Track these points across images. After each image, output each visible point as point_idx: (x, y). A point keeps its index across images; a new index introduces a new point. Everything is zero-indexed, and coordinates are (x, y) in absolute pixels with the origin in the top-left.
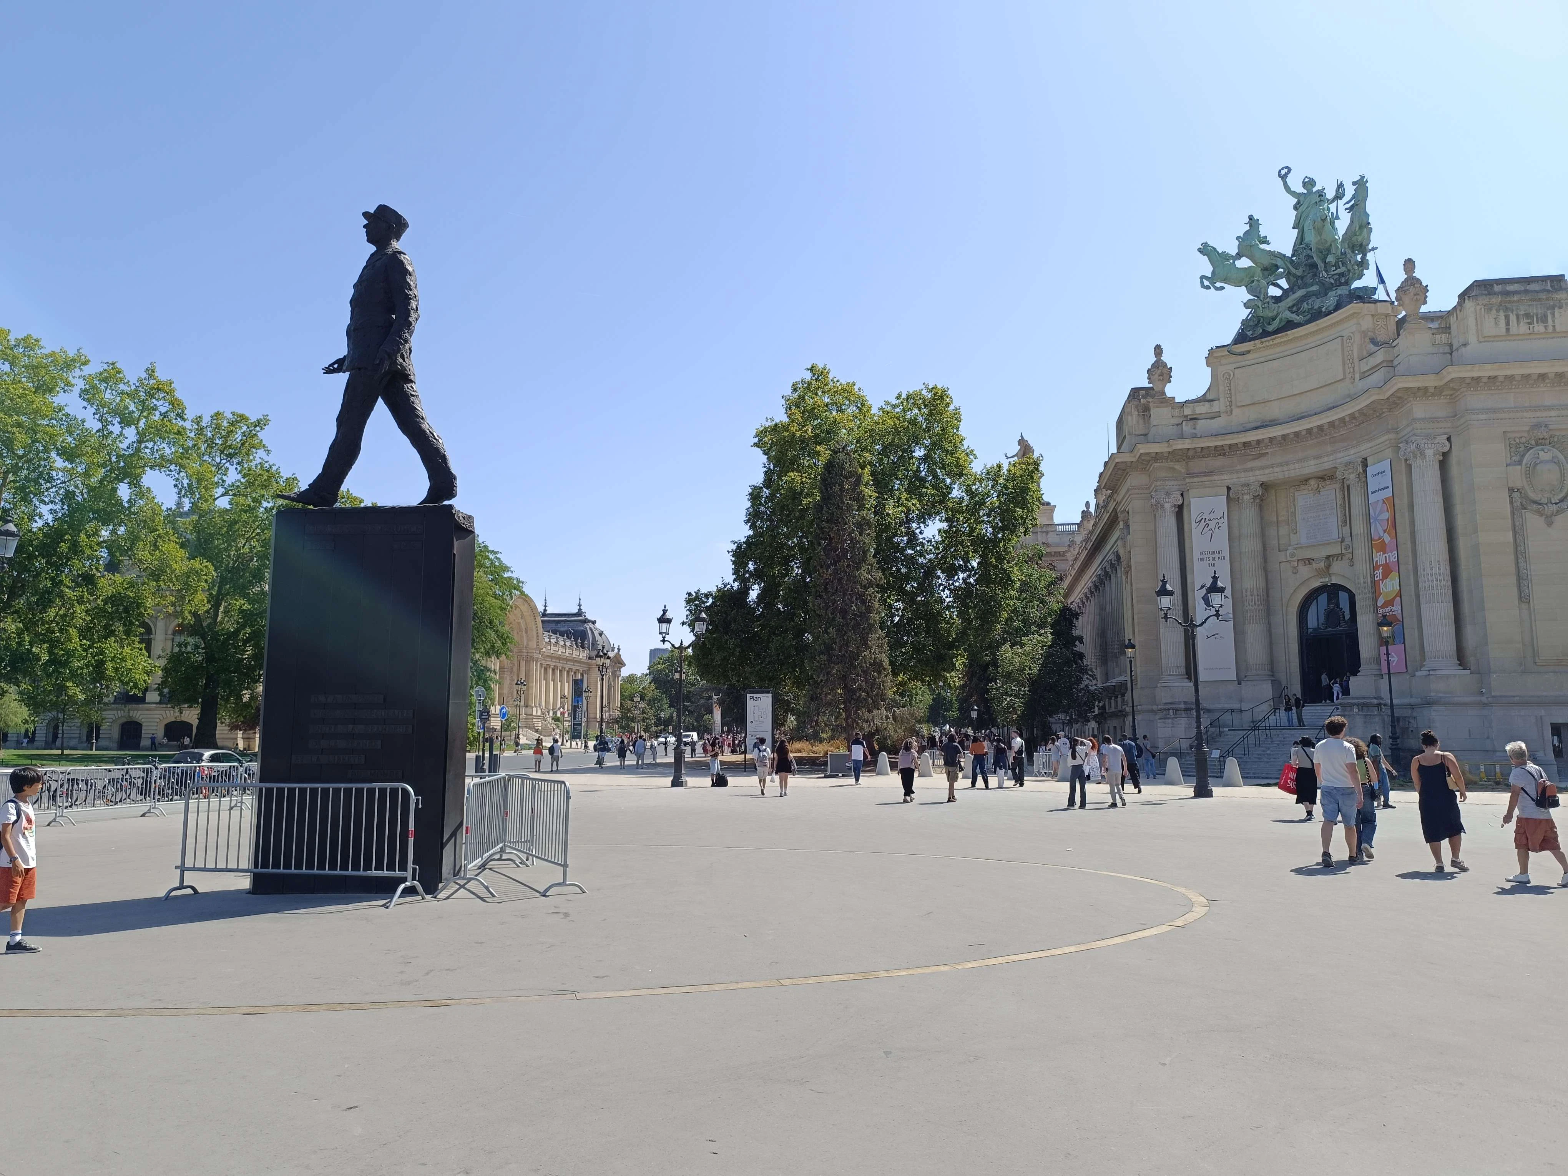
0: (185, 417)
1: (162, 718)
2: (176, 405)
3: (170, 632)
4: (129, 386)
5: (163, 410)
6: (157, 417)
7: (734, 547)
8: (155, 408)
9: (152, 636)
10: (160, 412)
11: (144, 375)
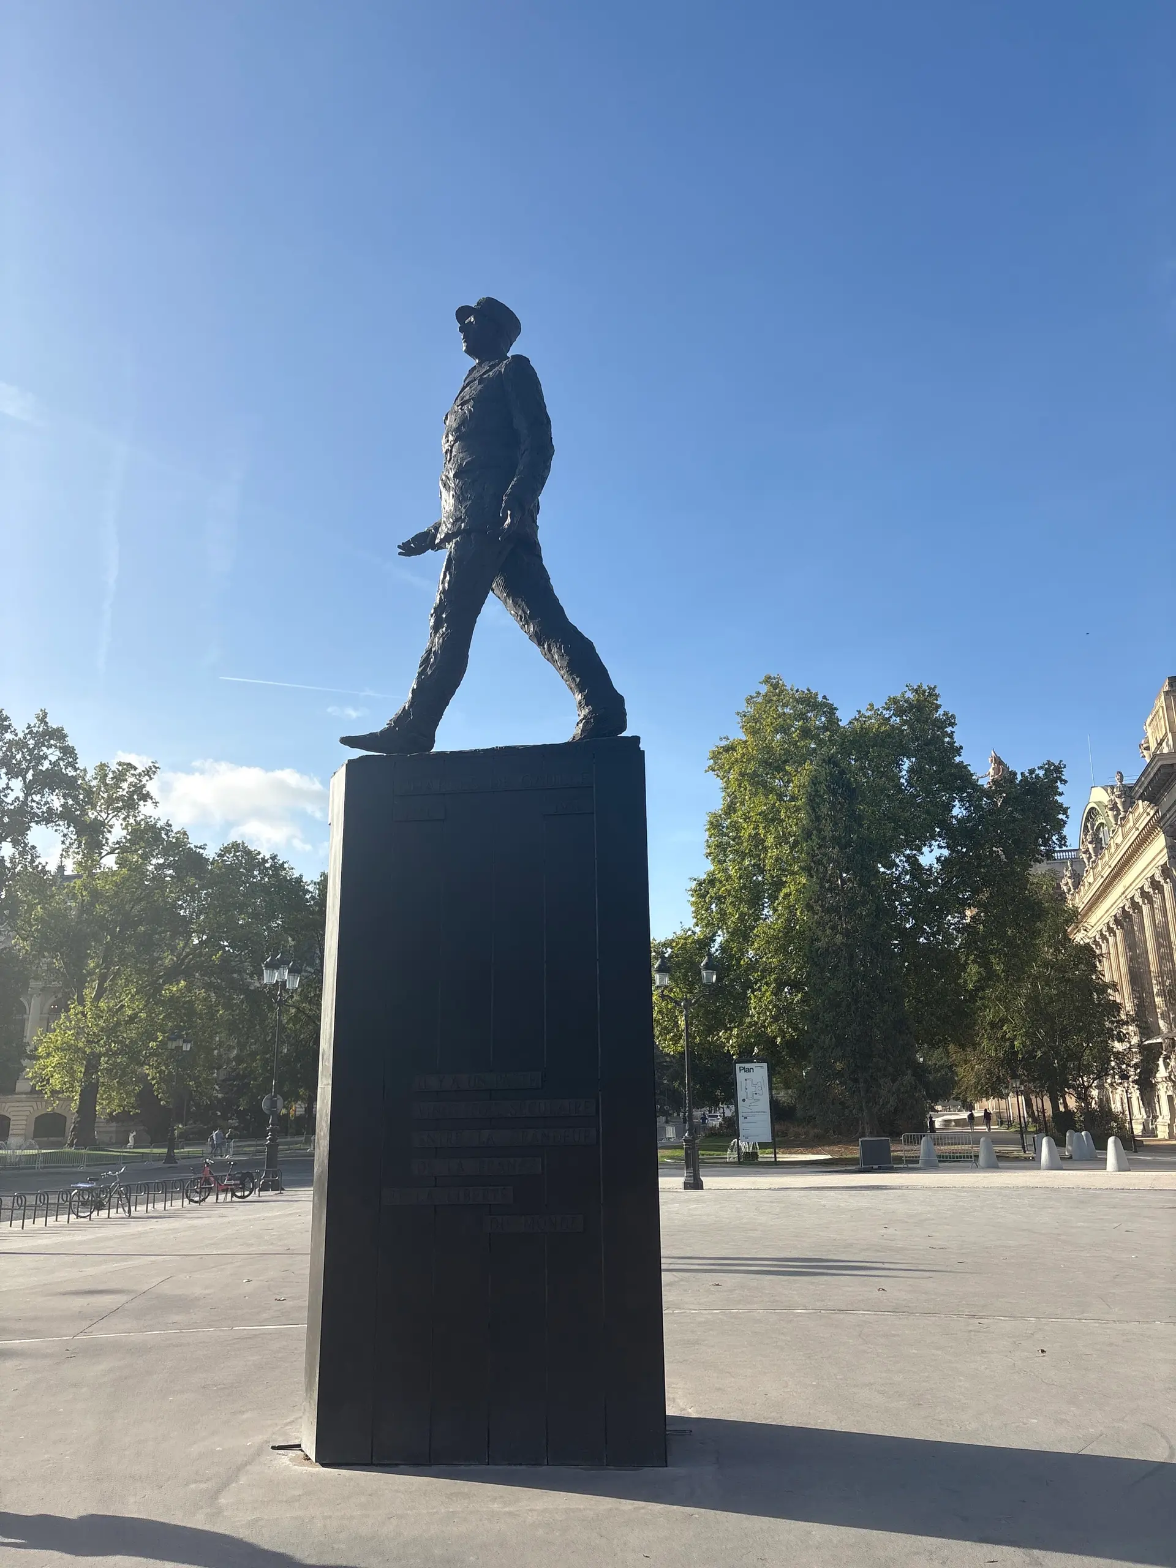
0: (77, 766)
1: (32, 1111)
2: (69, 752)
3: (45, 1011)
4: (16, 735)
5: (53, 758)
6: (46, 765)
7: (694, 885)
8: (45, 757)
9: (25, 1016)
10: (50, 761)
11: (34, 721)
